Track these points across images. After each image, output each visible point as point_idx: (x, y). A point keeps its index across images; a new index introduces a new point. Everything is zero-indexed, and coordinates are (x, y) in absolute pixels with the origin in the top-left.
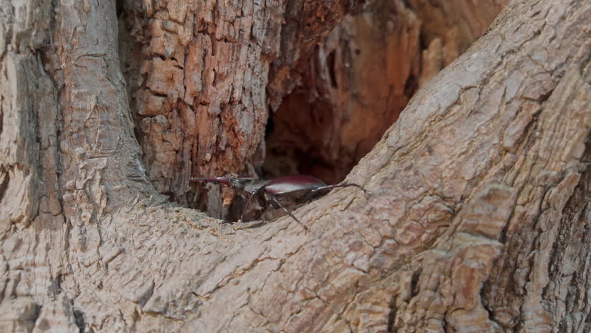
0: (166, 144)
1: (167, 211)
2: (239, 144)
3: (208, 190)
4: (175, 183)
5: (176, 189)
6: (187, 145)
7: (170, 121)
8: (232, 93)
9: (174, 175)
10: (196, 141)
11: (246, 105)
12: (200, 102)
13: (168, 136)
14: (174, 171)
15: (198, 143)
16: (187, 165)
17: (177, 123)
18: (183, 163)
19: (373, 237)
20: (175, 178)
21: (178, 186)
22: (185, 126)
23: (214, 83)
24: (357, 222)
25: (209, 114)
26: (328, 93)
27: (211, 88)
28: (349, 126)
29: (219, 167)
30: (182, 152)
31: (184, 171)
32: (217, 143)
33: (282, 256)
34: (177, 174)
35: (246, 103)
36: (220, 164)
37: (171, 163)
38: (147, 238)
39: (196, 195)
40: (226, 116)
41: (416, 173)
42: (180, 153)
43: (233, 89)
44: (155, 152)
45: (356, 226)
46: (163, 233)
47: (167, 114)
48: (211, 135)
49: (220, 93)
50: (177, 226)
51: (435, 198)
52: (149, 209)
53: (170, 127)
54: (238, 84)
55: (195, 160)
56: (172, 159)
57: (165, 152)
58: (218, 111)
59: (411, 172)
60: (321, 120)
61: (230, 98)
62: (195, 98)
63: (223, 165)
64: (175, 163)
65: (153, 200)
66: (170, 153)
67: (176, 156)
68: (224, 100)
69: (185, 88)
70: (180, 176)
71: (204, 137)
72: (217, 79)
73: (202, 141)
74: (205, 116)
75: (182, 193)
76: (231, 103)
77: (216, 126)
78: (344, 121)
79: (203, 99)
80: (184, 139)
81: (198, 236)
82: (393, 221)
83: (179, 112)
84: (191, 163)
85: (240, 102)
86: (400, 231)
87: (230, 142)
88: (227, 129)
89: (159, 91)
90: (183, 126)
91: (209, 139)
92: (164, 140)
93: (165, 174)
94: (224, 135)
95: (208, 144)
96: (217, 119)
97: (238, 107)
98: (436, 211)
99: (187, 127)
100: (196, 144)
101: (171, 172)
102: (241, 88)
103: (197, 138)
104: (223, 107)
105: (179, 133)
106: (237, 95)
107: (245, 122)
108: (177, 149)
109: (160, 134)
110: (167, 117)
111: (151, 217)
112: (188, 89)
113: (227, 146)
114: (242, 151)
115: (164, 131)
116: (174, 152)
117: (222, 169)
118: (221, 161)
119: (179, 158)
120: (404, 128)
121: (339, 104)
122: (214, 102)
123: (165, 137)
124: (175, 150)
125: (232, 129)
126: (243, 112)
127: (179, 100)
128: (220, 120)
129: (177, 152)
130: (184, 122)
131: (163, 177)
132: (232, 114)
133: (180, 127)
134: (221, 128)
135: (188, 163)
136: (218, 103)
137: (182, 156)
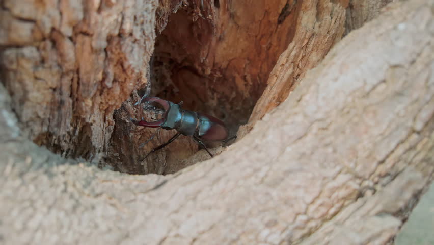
0: (39, 82)
1: (51, 175)
2: (128, 80)
3: (91, 124)
4: (54, 123)
5: (55, 129)
6: (66, 81)
7: (43, 53)
8: (122, 23)
9: (52, 114)
10: (76, 75)
11: (138, 37)
12: (81, 31)
13: (41, 73)
14: (52, 110)
15: (79, 78)
16: (67, 104)
17: (52, 56)
18: (62, 102)
19: (287, 214)
20: (53, 118)
21: (58, 125)
22: (62, 61)
23: (99, 10)
24: (272, 198)
25: (92, 48)
26: (211, 14)
27: (94, 16)
28: (224, 45)
29: (103, 101)
30: (60, 89)
31: (63, 110)
32: (104, 79)
33: (194, 234)
34: (56, 113)
35: (138, 35)
36: (105, 98)
37: (48, 103)
38: (31, 217)
39: (78, 128)
40: (114, 50)
41: (335, 151)
42: (58, 92)
43: (123, 19)
44: (26, 92)
45: (271, 204)
46: (50, 208)
47: (37, 44)
48: (96, 71)
49: (107, 23)
50: (66, 196)
51: (349, 176)
52: (29, 176)
53: (43, 61)
54: (129, 13)
55: (76, 96)
56: (49, 98)
57: (38, 90)
58: (104, 44)
59: (330, 150)
60: (199, 36)
61: (120, 30)
62: (74, 28)
63: (109, 100)
64: (53, 103)
65: (32, 163)
66: (46, 92)
67: (53, 94)
68: (112, 32)
69: (61, 14)
70: (60, 116)
71: (87, 73)
72: (103, 5)
73: (84, 78)
74: (87, 48)
75: (64, 133)
76: (120, 35)
77: (101, 62)
78: (220, 39)
79: (85, 28)
80: (62, 75)
81: (93, 208)
82: (309, 199)
83: (54, 43)
84: (71, 101)
85: (131, 34)
86: (312, 208)
87: (117, 77)
88: (115, 63)
89: (26, 15)
90: (59, 60)
91: (92, 77)
92: (36, 78)
93: (41, 114)
94: (111, 71)
95: (92, 82)
96: (103, 55)
97: (128, 41)
98: (347, 188)
99: (64, 61)
100: (76, 80)
101: (49, 111)
102: (133, 18)
103: (78, 71)
104: (109, 39)
105: (56, 69)
106: (128, 26)
107: (136, 57)
108: (54, 87)
109: (31, 71)
110: (38, 48)
111: (32, 188)
112: (65, 16)
113: (115, 81)
114: (130, 85)
115: (36, 66)
116: (51, 91)
117: (107, 103)
118: (106, 95)
119: (57, 97)
120: (324, 98)
121: (219, 26)
122: (100, 34)
123: (38, 75)
124: (51, 88)
125: (121, 63)
126: (134, 45)
127: (53, 29)
128: (107, 55)
129: (54, 90)
130: (61, 55)
131: (38, 117)
132: (121, 48)
133: (56, 61)
134: (107, 63)
135: (69, 102)
136: (104, 35)
137: (61, 94)
